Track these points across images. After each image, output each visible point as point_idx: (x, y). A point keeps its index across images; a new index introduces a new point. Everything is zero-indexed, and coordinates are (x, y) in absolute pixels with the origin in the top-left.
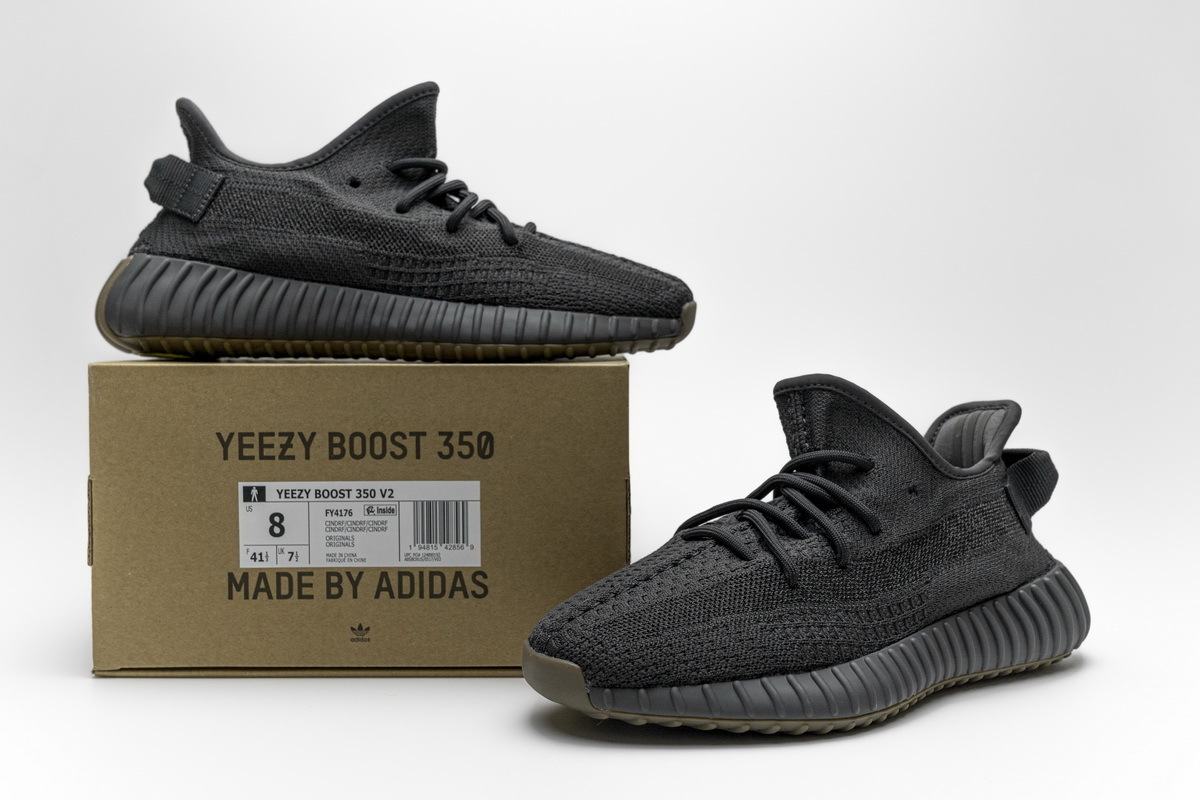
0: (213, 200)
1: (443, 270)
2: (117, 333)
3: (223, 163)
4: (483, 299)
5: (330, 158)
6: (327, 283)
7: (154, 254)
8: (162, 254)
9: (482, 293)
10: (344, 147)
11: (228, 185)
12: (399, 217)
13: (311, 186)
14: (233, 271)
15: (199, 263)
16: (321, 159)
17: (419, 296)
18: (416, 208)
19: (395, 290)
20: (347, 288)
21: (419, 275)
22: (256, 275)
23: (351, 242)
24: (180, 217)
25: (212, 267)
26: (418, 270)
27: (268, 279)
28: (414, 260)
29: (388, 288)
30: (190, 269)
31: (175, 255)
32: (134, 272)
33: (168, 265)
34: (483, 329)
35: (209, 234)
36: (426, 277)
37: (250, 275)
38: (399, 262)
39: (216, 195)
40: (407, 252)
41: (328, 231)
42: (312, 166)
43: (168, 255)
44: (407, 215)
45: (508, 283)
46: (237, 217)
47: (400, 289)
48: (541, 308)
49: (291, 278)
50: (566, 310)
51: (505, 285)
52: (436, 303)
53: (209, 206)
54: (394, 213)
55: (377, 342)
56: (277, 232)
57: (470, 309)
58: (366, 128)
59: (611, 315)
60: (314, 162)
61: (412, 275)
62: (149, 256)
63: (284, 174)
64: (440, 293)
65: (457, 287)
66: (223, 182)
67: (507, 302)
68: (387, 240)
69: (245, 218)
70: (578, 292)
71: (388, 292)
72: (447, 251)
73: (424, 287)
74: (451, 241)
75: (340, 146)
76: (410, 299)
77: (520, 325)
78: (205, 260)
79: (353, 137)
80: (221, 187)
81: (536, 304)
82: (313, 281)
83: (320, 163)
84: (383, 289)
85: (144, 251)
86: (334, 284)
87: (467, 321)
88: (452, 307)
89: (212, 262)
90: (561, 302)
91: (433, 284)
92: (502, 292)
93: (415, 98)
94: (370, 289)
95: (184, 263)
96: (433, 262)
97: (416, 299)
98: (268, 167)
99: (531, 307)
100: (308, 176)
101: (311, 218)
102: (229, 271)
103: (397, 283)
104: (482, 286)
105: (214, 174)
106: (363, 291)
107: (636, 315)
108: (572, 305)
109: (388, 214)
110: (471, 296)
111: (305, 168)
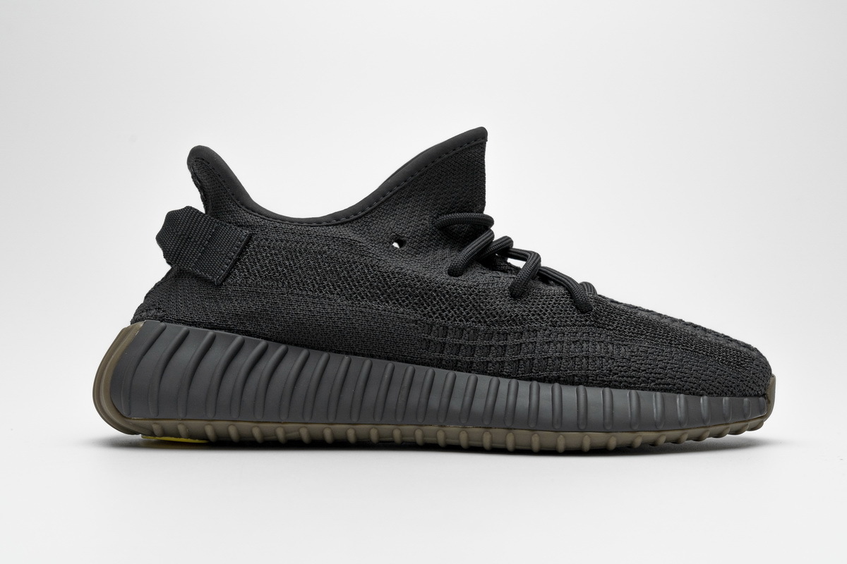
0: (239, 259)
1: (509, 342)
2: (125, 414)
3: (249, 218)
4: (559, 377)
5: (371, 212)
6: (372, 356)
7: (169, 321)
8: (178, 321)
9: (559, 369)
10: (387, 200)
11: (256, 243)
12: (453, 280)
13: (351, 244)
14: (263, 343)
15: (223, 332)
16: (361, 214)
17: (484, 373)
18: (469, 269)
19: (455, 366)
20: (396, 363)
21: (481, 348)
22: (290, 347)
23: (402, 310)
24: (198, 277)
25: (239, 338)
26: (479, 342)
27: (304, 352)
28: (476, 330)
29: (444, 363)
30: (213, 339)
31: (193, 324)
32: (146, 343)
33: (187, 334)
34: (565, 414)
35: (234, 299)
36: (490, 349)
37: (283, 347)
38: (458, 333)
39: (241, 254)
40: (467, 321)
41: (373, 297)
42: (351, 222)
43: (185, 323)
44: (461, 278)
45: (587, 358)
46: (267, 280)
47: (459, 364)
48: (626, 387)
49: (330, 351)
50: (654, 390)
51: (584, 360)
52: (504, 382)
53: (234, 266)
54: (447, 276)
55: (434, 428)
56: (314, 298)
57: (546, 390)
58: (411, 179)
59: (702, 395)
60: (353, 217)
61: (473, 348)
62: (163, 324)
63: (319, 230)
64: (507, 369)
65: (528, 363)
66: (250, 238)
67: (587, 381)
68: (444, 307)
69: (277, 281)
70: (664, 368)
71: (445, 367)
72: (514, 320)
73: (488, 362)
74: (518, 309)
75: (383, 199)
76: (473, 376)
77: (608, 409)
78: (230, 330)
79: (396, 189)
80: (247, 244)
81: (621, 382)
82: (356, 354)
83: (360, 217)
84: (440, 364)
85: (156, 318)
86: (380, 357)
87: (546, 404)
88: (524, 386)
89: (238, 332)
90: (647, 380)
91: (498, 359)
92: (581, 369)
93: (467, 146)
94: (424, 364)
95: (207, 333)
96: (499, 333)
97: (479, 376)
98: (300, 222)
99: (615, 387)
100: (346, 232)
101: (353, 281)
102: (259, 342)
103: (454, 358)
104: (557, 362)
105: (239, 229)
106: (415, 366)
107: (726, 395)
108: (660, 384)
109: (440, 276)
110: (545, 374)
111: (342, 224)
